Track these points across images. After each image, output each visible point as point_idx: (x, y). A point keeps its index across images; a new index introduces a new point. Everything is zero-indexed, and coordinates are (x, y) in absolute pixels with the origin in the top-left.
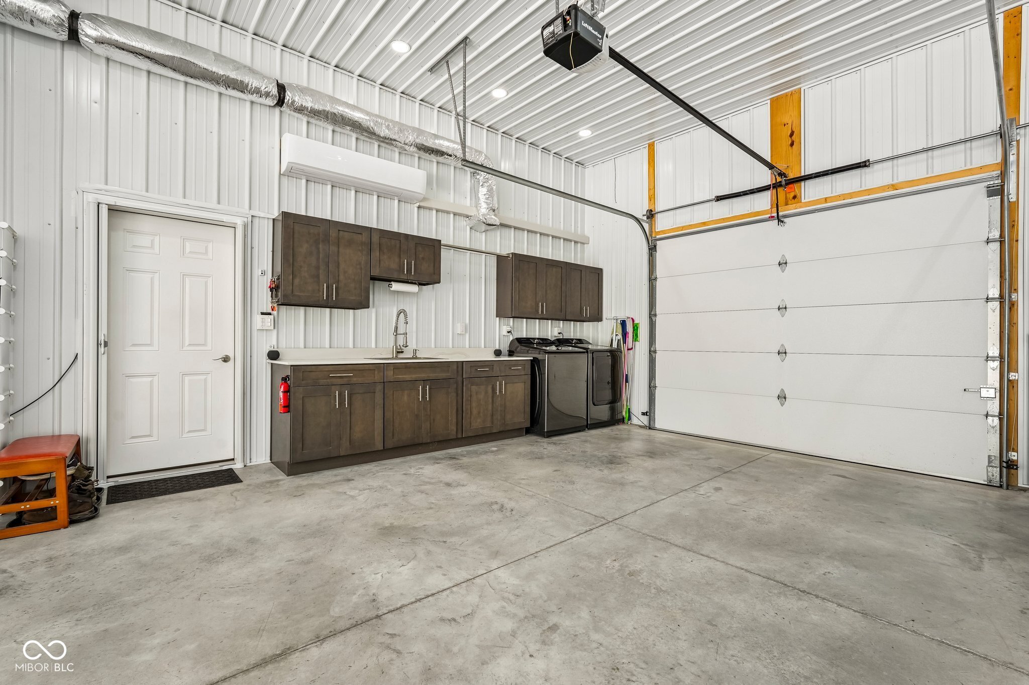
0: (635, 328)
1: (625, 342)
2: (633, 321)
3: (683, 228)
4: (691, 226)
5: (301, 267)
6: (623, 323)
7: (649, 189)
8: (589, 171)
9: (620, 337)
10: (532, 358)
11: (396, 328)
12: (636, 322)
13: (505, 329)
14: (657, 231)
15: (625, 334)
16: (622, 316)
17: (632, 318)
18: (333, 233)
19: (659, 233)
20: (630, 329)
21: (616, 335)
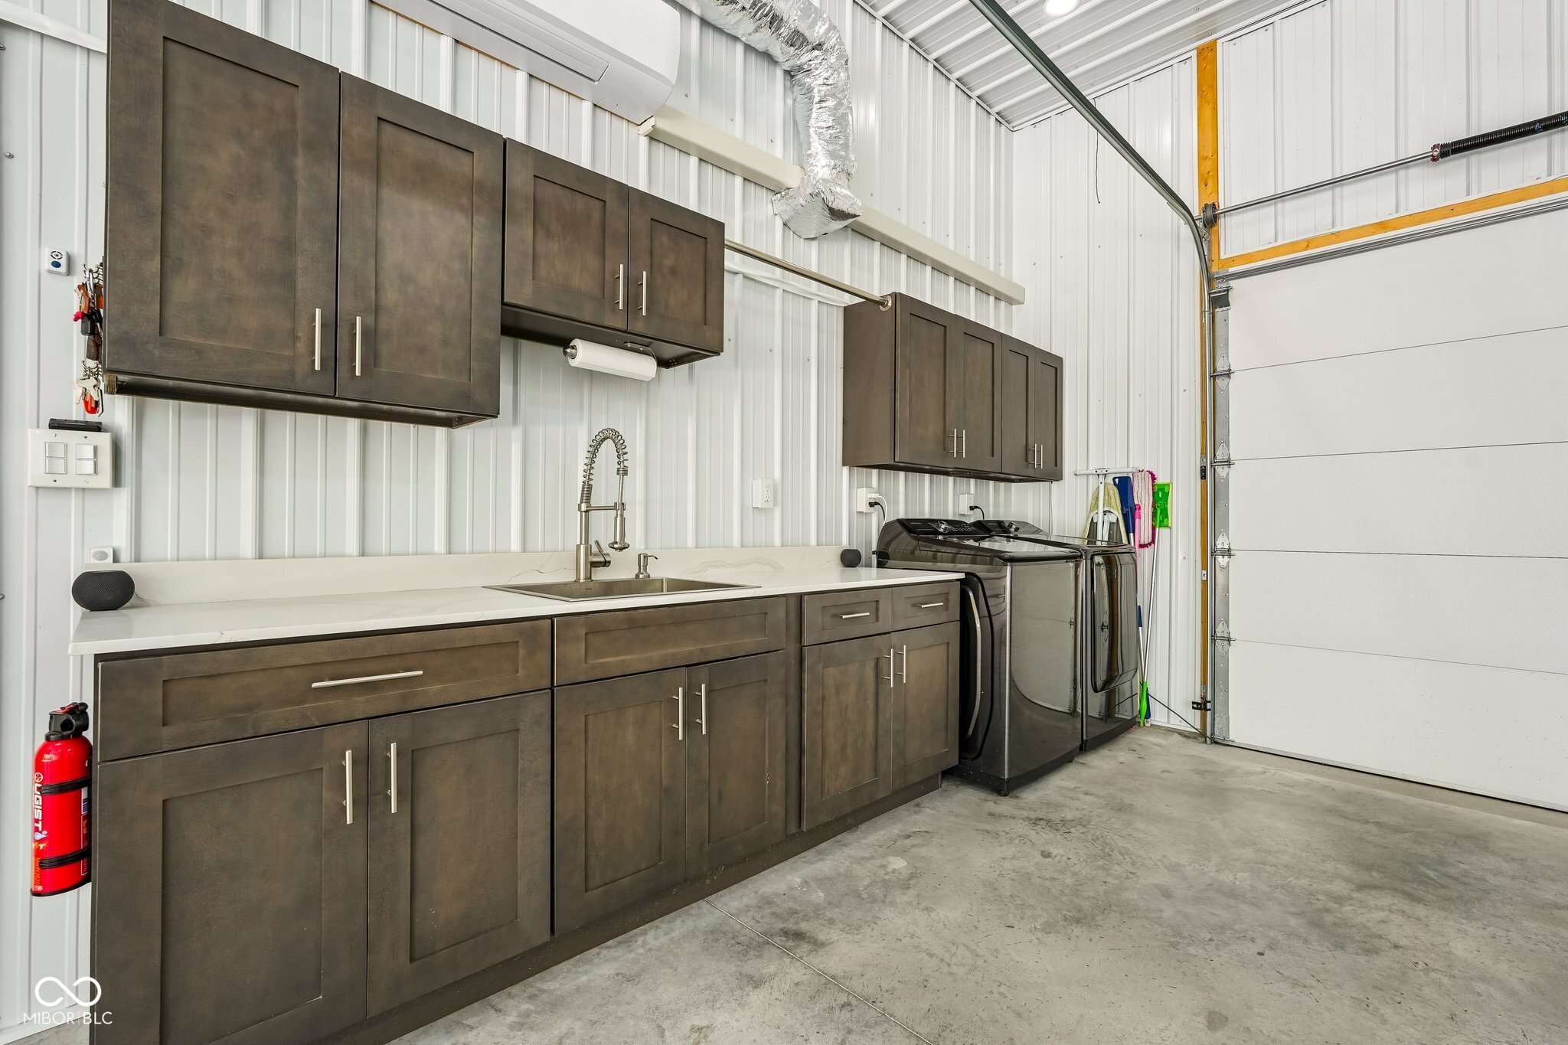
0: (1160, 496)
1: (1130, 528)
2: (1153, 478)
3: (1308, 243)
4: (1336, 236)
5: (207, 231)
6: (1124, 485)
7: (1202, 158)
8: (1024, 139)
9: (1117, 515)
10: (962, 576)
11: (587, 491)
12: (1160, 481)
13: (864, 496)
14: (1223, 257)
15: (1130, 512)
16: (1121, 468)
17: (1151, 473)
18: (358, 129)
19: (1233, 260)
20: (1142, 496)
21: (1105, 513)
